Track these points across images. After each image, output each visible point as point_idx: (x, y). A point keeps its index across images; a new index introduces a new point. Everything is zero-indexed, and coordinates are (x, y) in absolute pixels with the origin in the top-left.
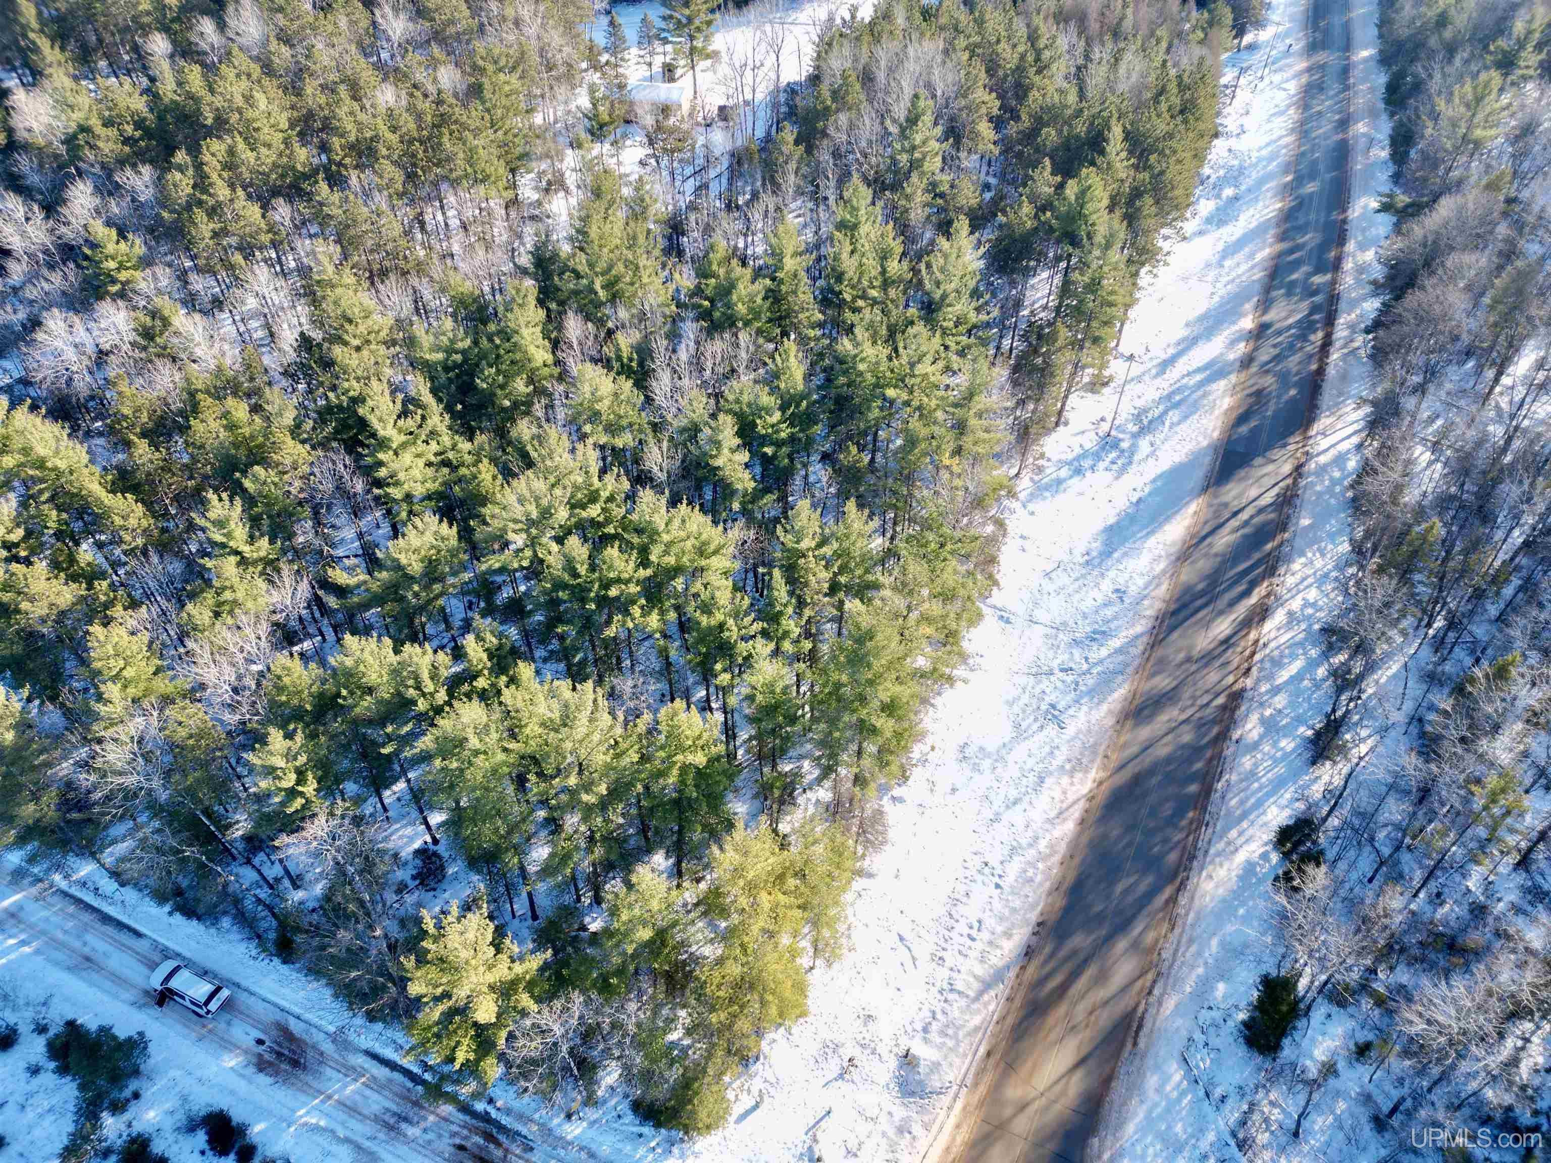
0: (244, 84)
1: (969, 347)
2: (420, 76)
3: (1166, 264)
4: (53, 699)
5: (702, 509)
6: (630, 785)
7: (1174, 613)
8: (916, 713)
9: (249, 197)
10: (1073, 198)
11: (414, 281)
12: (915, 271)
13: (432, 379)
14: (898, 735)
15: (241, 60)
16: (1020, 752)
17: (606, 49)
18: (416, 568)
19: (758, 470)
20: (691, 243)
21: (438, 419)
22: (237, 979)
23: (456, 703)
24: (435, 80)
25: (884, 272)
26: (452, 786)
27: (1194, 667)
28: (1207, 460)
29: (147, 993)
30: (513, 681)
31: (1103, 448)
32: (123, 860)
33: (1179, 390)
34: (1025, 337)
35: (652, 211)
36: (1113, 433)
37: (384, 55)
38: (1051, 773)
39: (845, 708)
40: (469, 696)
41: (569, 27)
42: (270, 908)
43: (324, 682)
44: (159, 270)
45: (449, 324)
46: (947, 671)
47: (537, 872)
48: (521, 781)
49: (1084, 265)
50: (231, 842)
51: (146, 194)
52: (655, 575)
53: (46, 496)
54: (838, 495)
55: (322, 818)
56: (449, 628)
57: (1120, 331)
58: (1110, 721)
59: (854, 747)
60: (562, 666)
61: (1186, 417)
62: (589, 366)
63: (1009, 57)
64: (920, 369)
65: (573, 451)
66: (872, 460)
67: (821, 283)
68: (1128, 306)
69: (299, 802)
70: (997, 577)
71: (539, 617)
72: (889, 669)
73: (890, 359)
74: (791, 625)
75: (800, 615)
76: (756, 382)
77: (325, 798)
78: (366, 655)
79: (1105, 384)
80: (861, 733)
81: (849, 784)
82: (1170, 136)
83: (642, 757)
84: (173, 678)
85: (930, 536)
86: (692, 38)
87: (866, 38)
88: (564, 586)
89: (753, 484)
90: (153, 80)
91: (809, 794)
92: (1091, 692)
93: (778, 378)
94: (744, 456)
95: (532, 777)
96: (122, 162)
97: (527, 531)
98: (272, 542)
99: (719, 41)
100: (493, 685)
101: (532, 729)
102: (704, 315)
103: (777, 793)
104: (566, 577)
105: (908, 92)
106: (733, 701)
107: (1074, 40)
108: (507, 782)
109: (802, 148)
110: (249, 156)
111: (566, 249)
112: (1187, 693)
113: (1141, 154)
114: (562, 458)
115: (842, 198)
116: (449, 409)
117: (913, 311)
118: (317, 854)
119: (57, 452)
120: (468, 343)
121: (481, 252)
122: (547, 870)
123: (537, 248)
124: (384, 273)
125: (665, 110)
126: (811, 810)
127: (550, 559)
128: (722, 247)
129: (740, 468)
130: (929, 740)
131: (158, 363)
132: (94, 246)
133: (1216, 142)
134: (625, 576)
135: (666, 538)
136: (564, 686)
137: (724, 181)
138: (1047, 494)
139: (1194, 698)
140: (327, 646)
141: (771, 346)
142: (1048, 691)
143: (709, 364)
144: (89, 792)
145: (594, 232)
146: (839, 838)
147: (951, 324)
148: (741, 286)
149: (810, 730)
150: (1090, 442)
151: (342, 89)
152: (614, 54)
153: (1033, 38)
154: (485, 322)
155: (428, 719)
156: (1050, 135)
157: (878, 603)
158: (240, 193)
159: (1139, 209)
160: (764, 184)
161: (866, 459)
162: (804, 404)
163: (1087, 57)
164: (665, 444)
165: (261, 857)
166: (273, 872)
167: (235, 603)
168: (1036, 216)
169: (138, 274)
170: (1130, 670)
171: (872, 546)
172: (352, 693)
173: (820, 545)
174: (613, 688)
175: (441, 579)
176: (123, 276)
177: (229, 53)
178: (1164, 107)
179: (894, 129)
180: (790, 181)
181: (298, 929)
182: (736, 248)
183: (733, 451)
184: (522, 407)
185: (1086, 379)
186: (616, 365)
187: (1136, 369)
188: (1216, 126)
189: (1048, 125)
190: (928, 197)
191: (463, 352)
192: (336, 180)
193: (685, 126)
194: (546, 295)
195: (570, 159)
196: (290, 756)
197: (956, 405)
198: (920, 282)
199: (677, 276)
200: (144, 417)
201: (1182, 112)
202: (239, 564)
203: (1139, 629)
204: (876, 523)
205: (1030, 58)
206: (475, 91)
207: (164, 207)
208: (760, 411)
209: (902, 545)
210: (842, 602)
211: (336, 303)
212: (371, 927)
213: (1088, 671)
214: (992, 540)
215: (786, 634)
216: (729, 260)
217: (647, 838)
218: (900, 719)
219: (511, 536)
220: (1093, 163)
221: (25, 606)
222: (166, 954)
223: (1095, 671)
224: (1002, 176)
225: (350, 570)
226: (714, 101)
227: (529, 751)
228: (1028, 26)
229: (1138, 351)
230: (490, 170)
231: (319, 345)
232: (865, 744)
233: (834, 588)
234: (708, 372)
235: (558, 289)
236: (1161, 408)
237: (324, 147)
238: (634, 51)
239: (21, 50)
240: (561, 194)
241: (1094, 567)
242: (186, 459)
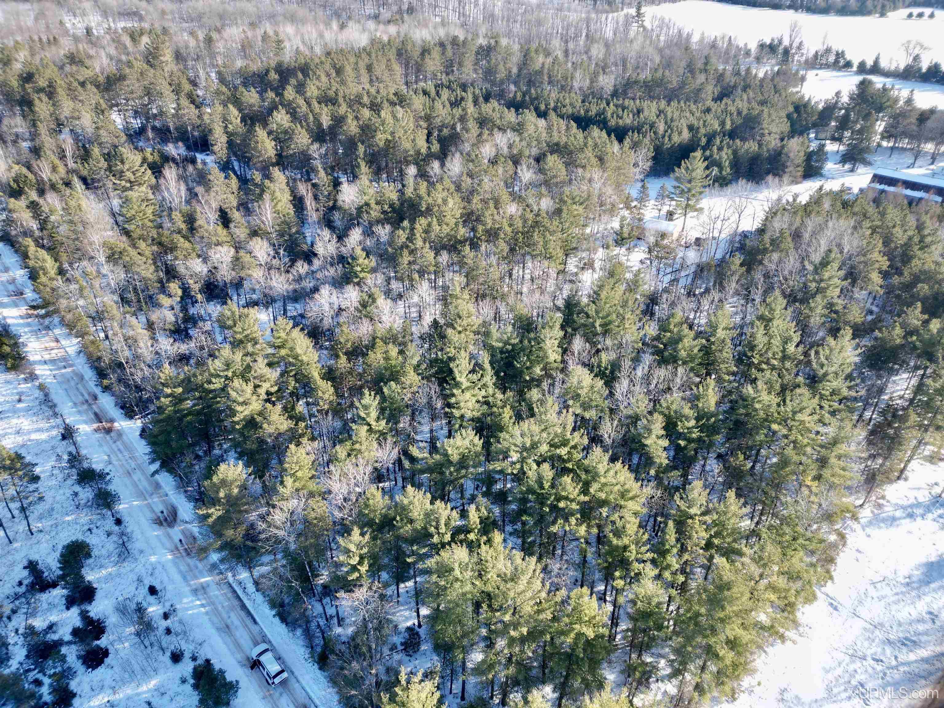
0: (445, 193)
1: (839, 411)
2: (531, 201)
4: (261, 477)
5: (630, 468)
6: (542, 633)
8: (752, 653)
9: (431, 247)
10: (935, 331)
11: (498, 303)
12: (806, 354)
13: (492, 356)
14: (735, 666)
15: (447, 183)
17: (636, 199)
18: (455, 457)
19: (672, 453)
20: (660, 311)
21: (489, 378)
22: (293, 669)
23: (453, 545)
24: (539, 204)
25: (784, 351)
26: (438, 595)
29: (248, 658)
30: (489, 542)
31: (934, 504)
32: (262, 576)
34: (883, 413)
35: (641, 289)
37: (517, 188)
39: (700, 632)
40: (461, 542)
41: (618, 186)
42: (323, 632)
43: (389, 509)
44: (379, 275)
45: (510, 328)
46: (781, 630)
47: (472, 669)
48: (477, 605)
49: (937, 376)
50: (316, 585)
51: (384, 238)
52: (590, 502)
53: (292, 374)
54: (723, 484)
55: (365, 589)
56: (462, 497)
59: (700, 662)
60: (519, 541)
62: (580, 367)
63: (900, 237)
64: (799, 417)
65: (559, 413)
66: (753, 467)
67: (740, 348)
69: (356, 575)
70: (833, 573)
71: (514, 507)
72: (737, 615)
73: (779, 405)
74: (673, 561)
75: (680, 556)
76: (683, 399)
77: (370, 577)
78: (416, 500)
80: (707, 654)
81: (691, 688)
83: (554, 617)
84: (318, 483)
85: (787, 530)
86: (688, 199)
87: (800, 213)
88: (533, 492)
89: (667, 462)
90: (404, 186)
91: (660, 684)
92: (896, 685)
93: (698, 400)
94: (665, 443)
95: (484, 606)
96: (378, 222)
97: (521, 453)
98: (387, 423)
99: (705, 203)
100: (477, 540)
101: (492, 575)
102: (658, 352)
103: (638, 675)
104: (536, 487)
105: (823, 248)
106: (621, 600)
108: (469, 603)
109: (744, 269)
110: (437, 228)
111: (585, 301)
114: (552, 416)
115: (764, 301)
116: (497, 374)
117: (801, 379)
118: (356, 609)
119: (305, 353)
120: (517, 341)
121: (537, 295)
122: (479, 670)
123: (569, 297)
124: (484, 296)
125: (663, 235)
126: (659, 697)
127: (530, 473)
128: (679, 315)
129: (661, 450)
130: (758, 677)
131: (364, 320)
132: (353, 258)
134: (571, 496)
135: (603, 480)
136: (518, 555)
137: (690, 279)
138: (882, 525)
140: (396, 488)
141: (698, 380)
142: (859, 671)
143: (655, 382)
144: (260, 533)
145: (603, 295)
147: (828, 393)
148: (685, 340)
149: (670, 639)
150: (924, 497)
151: (491, 204)
152: (640, 202)
153: (920, 228)
154: (529, 331)
155: (437, 549)
156: (923, 288)
157: (738, 565)
158: (427, 245)
160: (714, 285)
161: (749, 465)
162: (713, 419)
164: (616, 422)
165: (327, 600)
166: (331, 611)
167: (360, 451)
168: (905, 337)
169: (369, 275)
170: (933, 678)
171: (742, 524)
172: (402, 520)
173: (703, 514)
174: (546, 566)
175: (467, 468)
176: (362, 275)
177: (442, 178)
179: (810, 268)
180: (732, 286)
181: (333, 652)
182: (688, 318)
183: (658, 437)
184: (537, 382)
185: (927, 453)
186: (596, 370)
189: (923, 282)
190: (826, 311)
191: (513, 345)
192: (474, 246)
193: (673, 246)
194: (567, 323)
195: (601, 253)
196: (359, 546)
197: (822, 446)
198: (809, 363)
199: (647, 327)
200: (349, 345)
202: (368, 431)
204: (747, 510)
205: (916, 239)
206: (558, 212)
207: (390, 245)
208: (681, 416)
209: (764, 530)
210: (711, 558)
211: (456, 307)
212: (370, 666)
213: (896, 667)
214: (834, 546)
215: (668, 566)
216: (682, 324)
217: (544, 673)
218: (739, 654)
219: (512, 453)
221: (265, 426)
222: (265, 639)
223: (902, 669)
224: (883, 308)
225: (420, 449)
226: (693, 235)
227: (485, 589)
228: (918, 220)
230: (554, 253)
231: (441, 327)
232: (709, 663)
233: (709, 545)
234: (653, 386)
235: (574, 322)
237: (473, 229)
238: (652, 202)
239: (352, 166)
240: (590, 271)
241: (913, 589)
242: (360, 371)
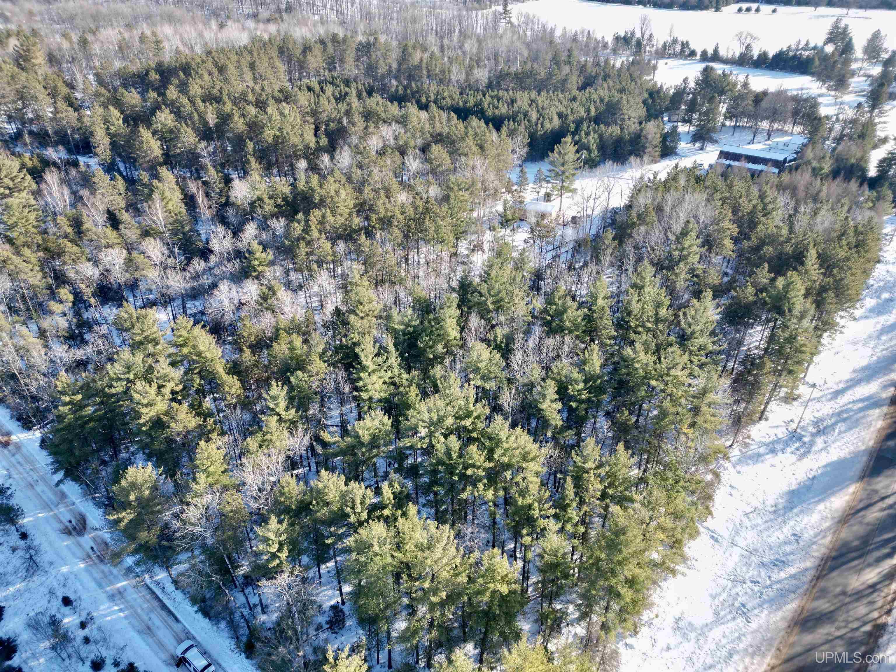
0: (337, 185)
1: (706, 364)
2: (420, 189)
3: (841, 333)
4: (172, 476)
5: (529, 432)
6: (460, 595)
7: (834, 558)
8: (648, 589)
9: (327, 238)
10: (781, 287)
11: (397, 287)
12: (676, 316)
13: (396, 338)
14: (634, 602)
15: (338, 174)
16: (716, 633)
17: (516, 183)
18: (366, 438)
19: (565, 415)
20: (546, 285)
21: (394, 360)
22: (220, 661)
23: (370, 522)
24: (427, 192)
25: (657, 314)
26: (359, 571)
27: (847, 600)
28: (865, 459)
29: (173, 657)
30: (405, 514)
31: (791, 439)
32: (181, 574)
33: (847, 411)
34: (743, 363)
35: (526, 267)
36: (799, 430)
37: (405, 178)
38: (738, 652)
39: (602, 576)
40: (379, 519)
41: (499, 172)
42: (247, 621)
43: (305, 494)
44: (277, 268)
45: (410, 311)
46: (672, 565)
47: (397, 638)
48: (397, 577)
49: (785, 327)
50: (237, 577)
51: (280, 231)
52: (495, 467)
53: (196, 371)
54: (613, 438)
55: (286, 574)
56: (376, 475)
57: (807, 369)
58: (783, 625)
59: (603, 603)
60: (433, 511)
61: (850, 429)
62: (478, 342)
63: (746, 206)
64: (673, 372)
65: (462, 387)
66: (637, 421)
67: (618, 315)
68: (813, 354)
69: (277, 561)
70: (712, 509)
71: (425, 479)
72: (633, 556)
73: (655, 363)
74: (573, 513)
75: (580, 509)
76: (572, 364)
77: (291, 562)
78: (330, 483)
79: (795, 399)
80: (610, 594)
81: (598, 628)
82: (848, 259)
83: (470, 579)
84: (231, 477)
85: (670, 474)
86: (563, 181)
87: (661, 189)
88: (443, 463)
89: (561, 423)
90: (295, 179)
91: (570, 628)
92: (771, 601)
93: (585, 364)
94: (559, 406)
95: (404, 577)
96: (272, 215)
97: (429, 428)
98: (297, 412)
99: (578, 184)
100: (393, 515)
101: (409, 546)
102: (547, 324)
103: (550, 622)
104: (445, 458)
105: (683, 219)
106: (530, 555)
107: (788, 200)
108: (390, 576)
109: (616, 242)
110: (331, 219)
111: (477, 280)
112: (841, 617)
113: (828, 267)
114: (455, 390)
115: (636, 270)
116: (401, 355)
117: (672, 338)
118: (279, 596)
119: (209, 350)
120: (418, 322)
121: (433, 277)
122: (403, 638)
123: (462, 278)
124: (383, 282)
125: (543, 216)
126: (570, 640)
127: (438, 446)
128: (562, 288)
129: (555, 412)
130: (655, 610)
131: (266, 312)
132: (251, 253)
133: (878, 265)
134: (478, 464)
135: (505, 445)
136: (432, 524)
137: (569, 255)
138: (749, 461)
139: (847, 622)
140: (311, 474)
141: (583, 346)
142: (740, 594)
143: (545, 351)
144: (175, 532)
145: (493, 274)
146: (587, 664)
147: (696, 349)
148: (569, 312)
149: (576, 585)
150: (782, 433)
151: (382, 193)
152: (520, 186)
153: (762, 197)
154: (428, 312)
155: (355, 527)
156: (769, 250)
157: (630, 511)
158: (323, 236)
159: (824, 299)
160: (591, 259)
161: (634, 419)
162: (599, 381)
163: (796, 210)
164: (513, 391)
165: (250, 589)
166: (253, 600)
167: (271, 441)
168: (756, 295)
169: (267, 269)
170: (800, 592)
171: (632, 473)
172: (318, 503)
173: (598, 467)
174: (459, 531)
175: (378, 447)
176: (260, 269)
177: (333, 171)
178: (844, 242)
179: (672, 238)
180: (607, 258)
181: (258, 639)
182: (570, 290)
183: (552, 401)
184: (439, 359)
185: (782, 394)
186: (493, 344)
187: (817, 394)
188: (879, 256)
189: (768, 244)
190: (689, 276)
191: (414, 327)
192: (369, 234)
193: (552, 225)
194: (463, 302)
195: (488, 235)
196: (278, 534)
197: (694, 397)
198: (679, 323)
199: (534, 301)
200: (252, 338)
201: (856, 246)
202: (278, 421)
203: (809, 564)
204: (635, 460)
205: (760, 207)
206: (446, 198)
207: (287, 238)
208: (572, 381)
209: (651, 477)
210: (607, 506)
211: (356, 294)
212: (297, 648)
213: (770, 586)
214: (710, 485)
215: (570, 519)
216: (565, 296)
217: (465, 633)
218: (637, 591)
219: (420, 429)
220: (795, 269)
221: (173, 425)
222: (188, 636)
223: (775, 587)
224: (736, 270)
225: (332, 433)
226: (570, 214)
227: (404, 560)
228: (760, 190)
229: (819, 382)
230: (445, 237)
231: (344, 314)
232: (612, 603)
233: (604, 496)
234: (544, 355)
235: (469, 301)
236: (833, 420)
237: (367, 218)
238: (531, 185)
239: (242, 162)
240: (480, 253)
241: (779, 515)
242: (266, 362)
